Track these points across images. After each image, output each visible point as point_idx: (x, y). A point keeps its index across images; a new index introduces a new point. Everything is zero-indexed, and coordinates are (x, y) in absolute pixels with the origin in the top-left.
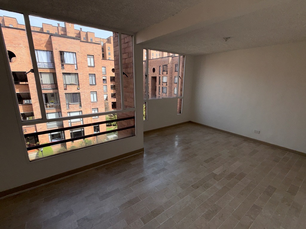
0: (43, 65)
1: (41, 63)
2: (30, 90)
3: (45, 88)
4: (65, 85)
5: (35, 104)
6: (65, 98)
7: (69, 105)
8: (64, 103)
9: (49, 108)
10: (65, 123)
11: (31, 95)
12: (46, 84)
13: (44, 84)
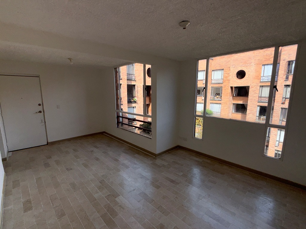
0: (267, 79)
1: (265, 77)
2: (248, 102)
3: (263, 101)
4: (284, 99)
5: (250, 114)
6: (280, 113)
7: (283, 122)
8: (277, 119)
9: (262, 120)
10: (272, 140)
11: (248, 106)
12: (264, 97)
13: (263, 97)
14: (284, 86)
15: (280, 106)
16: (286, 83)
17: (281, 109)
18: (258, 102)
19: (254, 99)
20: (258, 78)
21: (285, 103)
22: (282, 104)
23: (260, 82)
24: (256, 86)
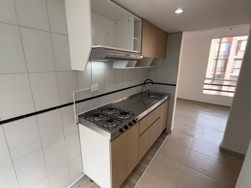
4: (233, 69)
12: (218, 68)
14: (233, 60)
15: (230, 74)
16: (236, 57)
17: (229, 77)
18: (212, 72)
19: (209, 69)
20: (213, 53)
21: (234, 72)
22: (231, 73)
23: (215, 56)
24: (211, 59)
